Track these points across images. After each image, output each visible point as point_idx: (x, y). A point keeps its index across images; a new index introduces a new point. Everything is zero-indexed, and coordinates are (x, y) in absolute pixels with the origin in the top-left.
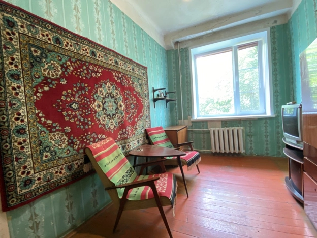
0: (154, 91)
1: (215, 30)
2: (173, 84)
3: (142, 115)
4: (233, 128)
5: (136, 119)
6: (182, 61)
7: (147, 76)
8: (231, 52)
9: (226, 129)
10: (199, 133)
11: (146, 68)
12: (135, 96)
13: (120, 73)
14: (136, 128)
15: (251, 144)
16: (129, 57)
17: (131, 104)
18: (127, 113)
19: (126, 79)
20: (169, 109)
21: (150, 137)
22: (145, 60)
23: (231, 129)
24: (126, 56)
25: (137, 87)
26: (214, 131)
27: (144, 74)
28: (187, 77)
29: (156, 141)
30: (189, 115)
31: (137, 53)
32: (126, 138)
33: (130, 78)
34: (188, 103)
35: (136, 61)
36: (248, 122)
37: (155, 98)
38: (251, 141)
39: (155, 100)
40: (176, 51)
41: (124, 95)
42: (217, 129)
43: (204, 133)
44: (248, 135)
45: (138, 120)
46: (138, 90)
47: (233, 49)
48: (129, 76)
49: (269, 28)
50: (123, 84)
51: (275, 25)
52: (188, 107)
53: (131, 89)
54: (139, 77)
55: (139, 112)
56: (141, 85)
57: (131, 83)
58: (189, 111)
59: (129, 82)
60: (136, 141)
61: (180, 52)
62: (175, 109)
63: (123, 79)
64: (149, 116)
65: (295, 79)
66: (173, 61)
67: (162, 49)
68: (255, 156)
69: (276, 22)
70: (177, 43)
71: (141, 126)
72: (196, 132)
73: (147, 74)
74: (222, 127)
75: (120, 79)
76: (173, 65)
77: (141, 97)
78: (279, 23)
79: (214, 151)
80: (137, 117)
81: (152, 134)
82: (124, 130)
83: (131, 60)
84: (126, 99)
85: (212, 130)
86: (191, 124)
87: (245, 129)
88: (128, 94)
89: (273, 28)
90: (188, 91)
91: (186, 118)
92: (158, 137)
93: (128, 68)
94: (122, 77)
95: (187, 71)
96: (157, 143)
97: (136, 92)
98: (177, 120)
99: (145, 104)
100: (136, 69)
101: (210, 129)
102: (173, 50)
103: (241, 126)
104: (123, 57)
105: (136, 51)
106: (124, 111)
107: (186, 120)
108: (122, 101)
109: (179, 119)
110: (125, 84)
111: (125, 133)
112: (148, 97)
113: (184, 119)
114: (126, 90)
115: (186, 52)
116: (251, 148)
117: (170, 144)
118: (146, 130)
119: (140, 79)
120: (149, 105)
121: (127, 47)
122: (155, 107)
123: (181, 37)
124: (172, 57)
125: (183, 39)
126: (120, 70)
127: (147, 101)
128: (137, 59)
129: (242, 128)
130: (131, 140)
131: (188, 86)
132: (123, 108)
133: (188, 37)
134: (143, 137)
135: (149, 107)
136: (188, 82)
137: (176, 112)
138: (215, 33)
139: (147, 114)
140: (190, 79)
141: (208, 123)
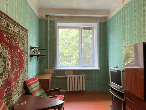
0: (32, 48)
1: (73, 15)
2: (43, 43)
3: (23, 70)
4: (79, 75)
5: (19, 74)
6: (50, 29)
7: (28, 37)
8: (78, 30)
9: (76, 76)
10: (60, 78)
11: (27, 30)
12: (19, 54)
13: (10, 34)
14: (18, 82)
15: (88, 84)
16: (17, 21)
17: (16, 61)
18: (12, 70)
19: (14, 40)
20: (39, 62)
21: (29, 88)
22: (27, 25)
23: (78, 76)
24: (15, 20)
25: (21, 46)
26: (69, 77)
27: (26, 35)
28: (53, 40)
29: (33, 91)
30: (53, 66)
31: (22, 18)
32: (11, 94)
33: (17, 39)
34: (53, 58)
35: (22, 25)
36: (87, 72)
37: (32, 54)
38: (88, 83)
39: (32, 56)
40: (47, 21)
41: (11, 54)
42: (71, 76)
43: (62, 78)
44: (87, 79)
45: (20, 74)
46: (22, 48)
47: (80, 29)
48: (16, 37)
49: (99, 22)
50: (12, 45)
51: (101, 21)
52: (53, 61)
53: (17, 48)
54: (22, 38)
55: (21, 67)
56: (23, 44)
57: (17, 43)
58: (53, 63)
59: (16, 42)
60: (17, 94)
61: (49, 22)
62: (43, 61)
63: (12, 40)
64: (28, 69)
65: (109, 51)
66: (44, 27)
67: (37, 17)
68: (90, 91)
69: (101, 20)
70: (47, 16)
71: (21, 79)
72: (57, 78)
73: (28, 35)
74: (74, 75)
75: (9, 40)
76: (44, 30)
77: (23, 55)
78: (102, 21)
79: (68, 90)
80: (19, 72)
81: (30, 85)
82: (9, 87)
83: (18, 24)
84: (12, 57)
85: (68, 76)
86: (54, 73)
87: (86, 75)
88: (14, 53)
89: (100, 23)
90: (53, 49)
91: (51, 68)
92: (35, 87)
93: (16, 30)
94: (11, 38)
95: (53, 36)
96: (34, 92)
97: (20, 51)
98: (44, 70)
99: (26, 60)
100: (21, 31)
101: (67, 76)
102: (44, 19)
103: (84, 74)
104: (13, 21)
105: (22, 17)
106: (10, 69)
107: (51, 70)
108: (10, 60)
109: (46, 69)
110: (13, 44)
111: (10, 89)
112: (28, 54)
113: (49, 69)
114: (13, 49)
115: (53, 23)
116: (88, 87)
117: (43, 91)
118: (24, 82)
119: (23, 40)
120: (28, 60)
121: (16, 13)
122: (31, 62)
123: (51, 13)
124: (44, 24)
125: (52, 14)
126: (10, 32)
127: (27, 57)
128: (22, 23)
129: (84, 75)
130: (14, 94)
131: (53, 46)
132: (10, 66)
133: (56, 15)
134: (22, 88)
135: (28, 62)
136: (53, 44)
137: (44, 64)
138: (72, 17)
139: (26, 68)
140: (55, 42)
141: (66, 72)
